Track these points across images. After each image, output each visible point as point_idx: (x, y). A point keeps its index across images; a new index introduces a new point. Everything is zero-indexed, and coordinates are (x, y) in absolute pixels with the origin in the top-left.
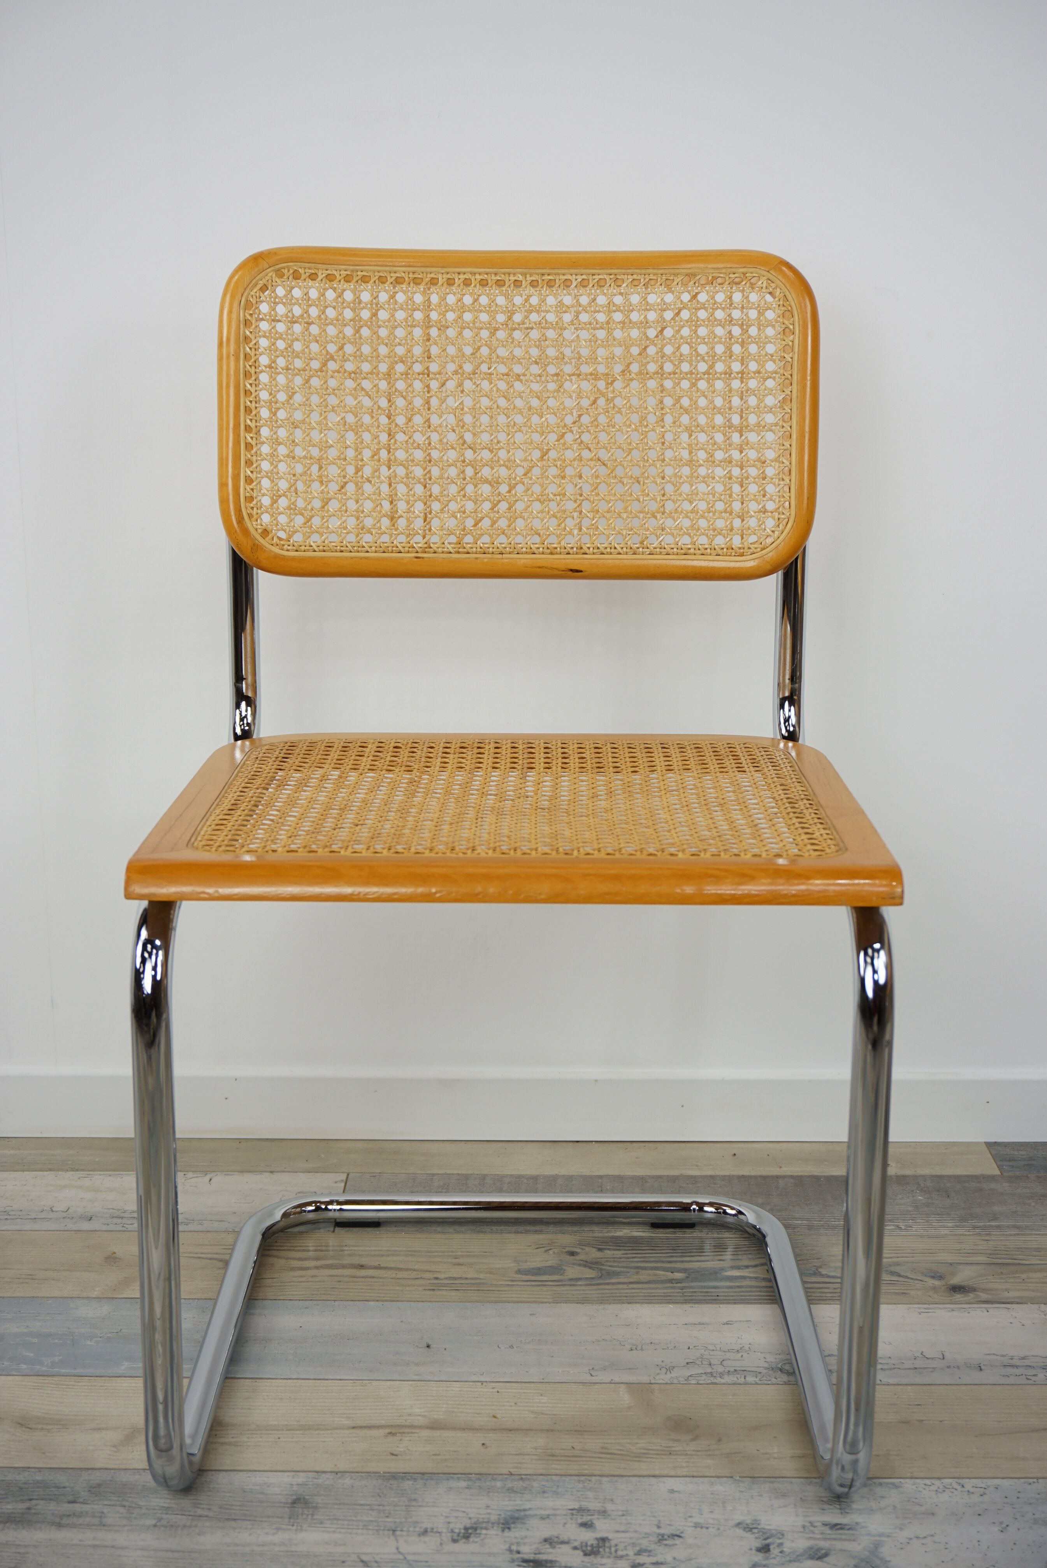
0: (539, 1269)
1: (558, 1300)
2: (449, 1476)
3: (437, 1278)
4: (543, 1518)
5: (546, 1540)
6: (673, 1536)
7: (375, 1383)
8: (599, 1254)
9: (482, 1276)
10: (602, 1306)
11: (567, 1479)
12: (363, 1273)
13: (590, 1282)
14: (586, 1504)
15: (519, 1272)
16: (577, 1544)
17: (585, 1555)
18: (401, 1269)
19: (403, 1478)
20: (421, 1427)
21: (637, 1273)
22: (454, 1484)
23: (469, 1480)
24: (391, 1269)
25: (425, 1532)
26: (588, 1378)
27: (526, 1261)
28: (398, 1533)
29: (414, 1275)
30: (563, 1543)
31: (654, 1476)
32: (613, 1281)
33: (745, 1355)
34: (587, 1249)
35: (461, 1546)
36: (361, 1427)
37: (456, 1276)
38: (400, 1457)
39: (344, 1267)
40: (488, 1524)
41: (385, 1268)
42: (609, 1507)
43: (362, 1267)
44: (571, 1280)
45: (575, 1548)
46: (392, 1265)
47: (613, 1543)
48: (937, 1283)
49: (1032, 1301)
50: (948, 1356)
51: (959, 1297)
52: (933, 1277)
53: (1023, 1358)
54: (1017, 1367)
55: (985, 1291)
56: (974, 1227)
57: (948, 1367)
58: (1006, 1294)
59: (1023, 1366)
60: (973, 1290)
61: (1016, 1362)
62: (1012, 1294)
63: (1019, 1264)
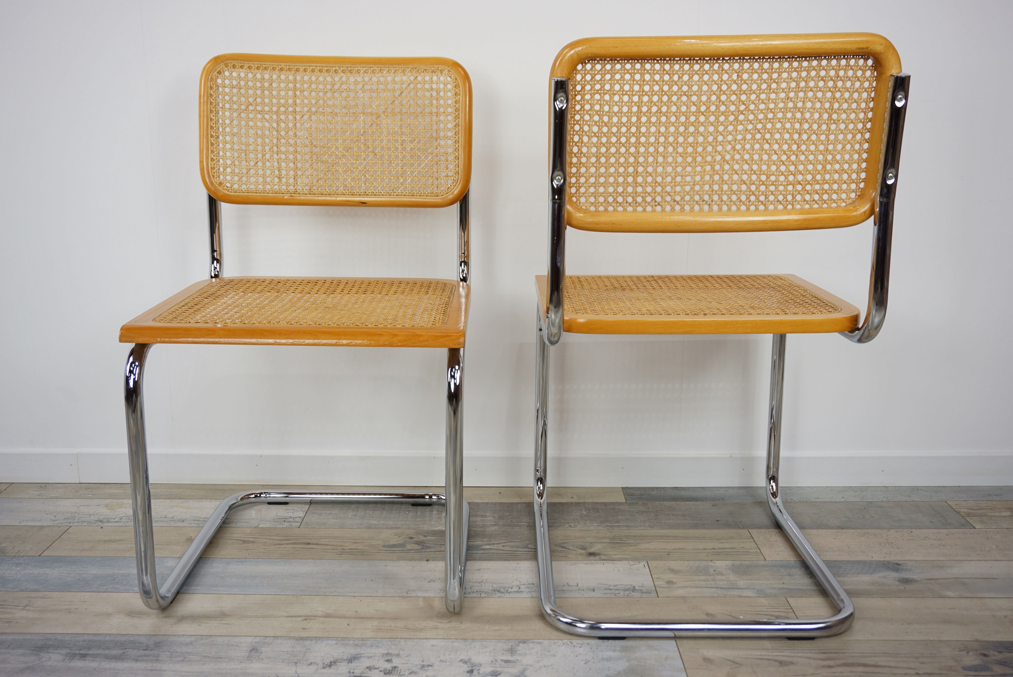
0: (394, 545)
1: (399, 559)
2: (328, 638)
3: (344, 549)
4: (368, 658)
5: (367, 668)
6: (429, 666)
7: (303, 597)
8: (425, 538)
9: (365, 548)
10: (420, 562)
12: (309, 546)
13: (417, 551)
14: (390, 651)
15: (384, 546)
16: (382, 669)
17: (385, 674)
18: (327, 545)
19: (306, 640)
20: (320, 617)
21: (440, 547)
22: (330, 642)
24: (322, 545)
25: (311, 664)
26: (405, 595)
27: (388, 541)
28: (298, 664)
29: (333, 547)
30: (376, 669)
31: (426, 639)
32: (428, 550)
33: (483, 584)
34: (419, 536)
35: (327, 670)
36: (291, 617)
37: (353, 548)
38: (307, 630)
39: (300, 544)
40: (342, 660)
41: (320, 544)
42: (401, 652)
43: (309, 544)
44: (408, 550)
45: (381, 671)
46: (324, 543)
47: (399, 669)
48: (583, 551)
49: (626, 559)
50: (579, 585)
51: (591, 558)
52: (581, 549)
53: (615, 586)
54: (611, 590)
55: (605, 555)
56: (607, 526)
57: (579, 590)
58: (615, 557)
59: (614, 589)
60: (599, 554)
61: (612, 587)
62: (617, 556)
63: (624, 543)
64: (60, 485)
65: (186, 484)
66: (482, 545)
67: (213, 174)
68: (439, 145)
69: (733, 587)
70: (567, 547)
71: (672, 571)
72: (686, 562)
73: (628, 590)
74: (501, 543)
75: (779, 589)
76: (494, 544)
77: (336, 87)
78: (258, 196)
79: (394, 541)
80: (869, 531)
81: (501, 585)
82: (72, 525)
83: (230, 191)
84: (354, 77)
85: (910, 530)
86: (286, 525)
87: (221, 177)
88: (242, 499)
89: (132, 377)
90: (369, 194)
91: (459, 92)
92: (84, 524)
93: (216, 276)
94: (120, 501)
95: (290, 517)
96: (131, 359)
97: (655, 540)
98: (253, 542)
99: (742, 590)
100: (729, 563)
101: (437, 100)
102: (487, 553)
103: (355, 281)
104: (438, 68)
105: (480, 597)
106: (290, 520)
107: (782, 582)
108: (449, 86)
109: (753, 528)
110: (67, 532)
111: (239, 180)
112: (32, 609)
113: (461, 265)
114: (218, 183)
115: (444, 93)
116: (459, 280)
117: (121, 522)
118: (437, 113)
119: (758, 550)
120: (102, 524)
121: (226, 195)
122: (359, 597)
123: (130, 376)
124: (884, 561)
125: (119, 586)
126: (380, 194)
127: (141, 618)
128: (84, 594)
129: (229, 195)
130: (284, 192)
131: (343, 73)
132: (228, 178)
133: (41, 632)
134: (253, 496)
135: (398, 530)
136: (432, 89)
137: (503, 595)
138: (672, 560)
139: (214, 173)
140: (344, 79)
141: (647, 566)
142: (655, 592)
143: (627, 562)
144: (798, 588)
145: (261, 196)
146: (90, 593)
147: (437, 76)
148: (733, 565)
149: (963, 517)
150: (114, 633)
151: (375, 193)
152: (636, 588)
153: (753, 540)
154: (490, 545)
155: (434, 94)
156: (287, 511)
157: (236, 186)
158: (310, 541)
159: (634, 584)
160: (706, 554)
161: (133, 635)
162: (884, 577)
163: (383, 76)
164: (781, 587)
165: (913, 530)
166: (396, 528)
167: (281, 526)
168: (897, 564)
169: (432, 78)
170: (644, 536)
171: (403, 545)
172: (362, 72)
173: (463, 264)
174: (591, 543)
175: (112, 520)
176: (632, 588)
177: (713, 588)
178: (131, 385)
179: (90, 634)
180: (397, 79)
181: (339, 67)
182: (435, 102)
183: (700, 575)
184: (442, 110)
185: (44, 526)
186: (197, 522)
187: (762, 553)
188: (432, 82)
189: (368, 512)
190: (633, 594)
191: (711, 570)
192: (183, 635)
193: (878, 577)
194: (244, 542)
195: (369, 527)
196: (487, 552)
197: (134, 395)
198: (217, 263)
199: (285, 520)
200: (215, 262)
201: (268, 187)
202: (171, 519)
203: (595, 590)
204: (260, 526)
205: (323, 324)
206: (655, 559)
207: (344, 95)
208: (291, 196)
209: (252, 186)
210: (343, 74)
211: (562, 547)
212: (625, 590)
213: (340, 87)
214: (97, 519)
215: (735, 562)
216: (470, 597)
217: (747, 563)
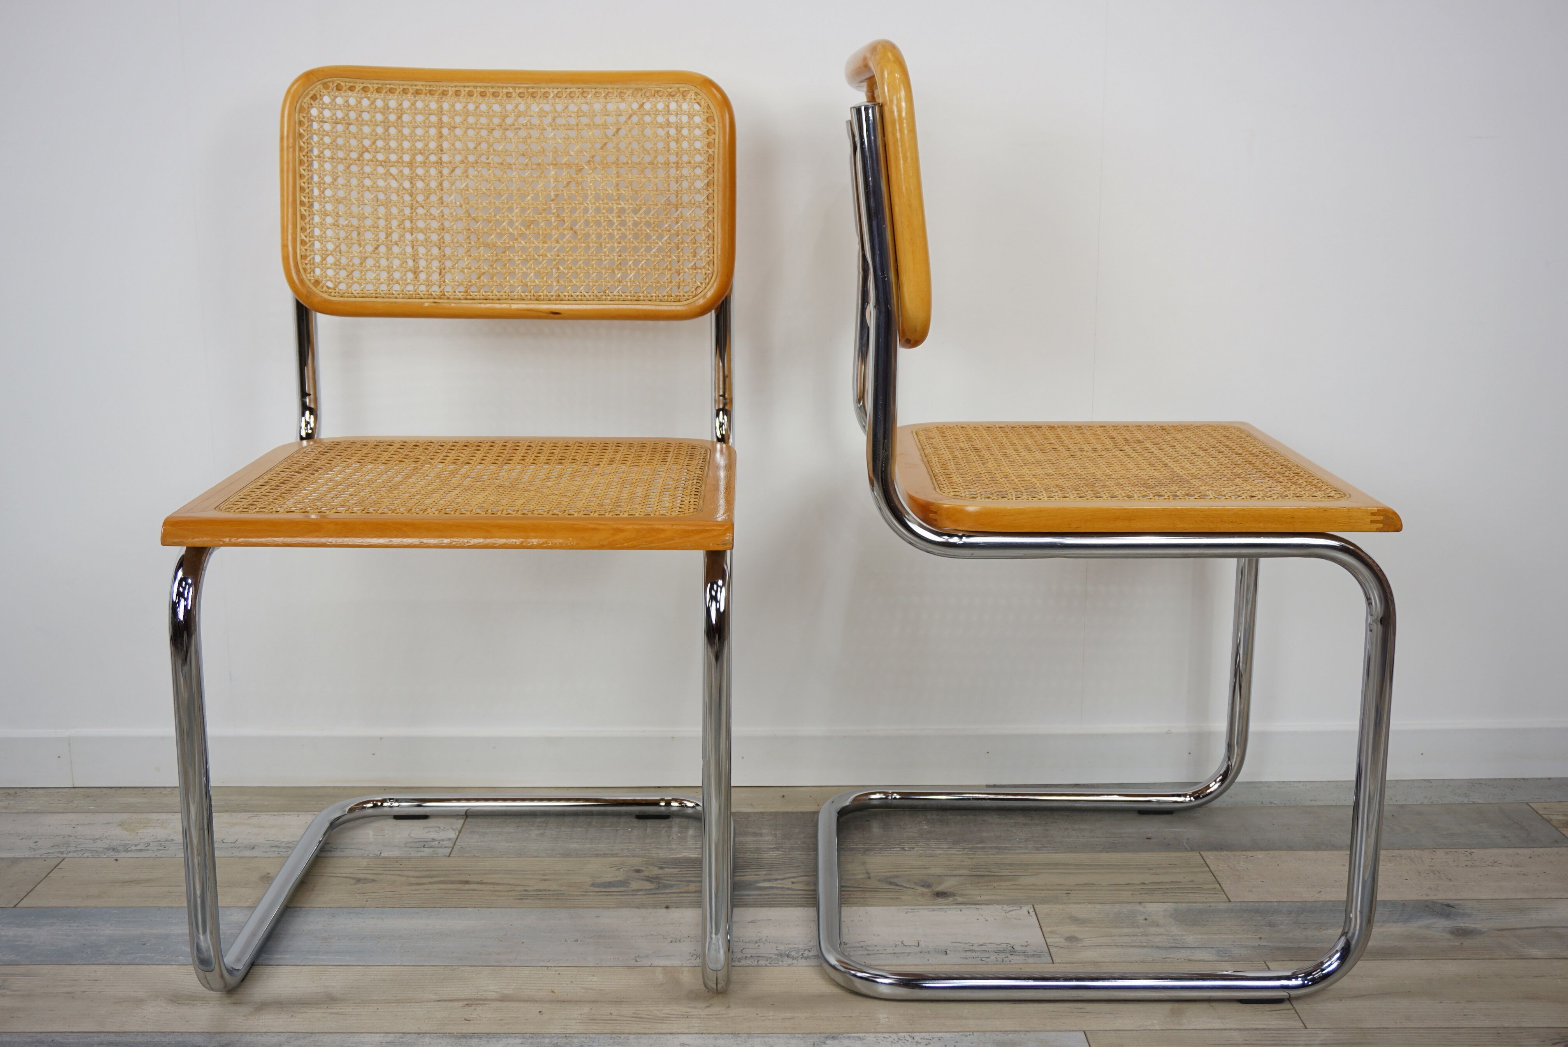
0: (610, 883)
1: (620, 906)
2: (508, 1035)
3: (526, 891)
7: (461, 968)
8: (660, 871)
9: (562, 888)
10: (655, 910)
11: (602, 1036)
12: (467, 887)
13: (648, 892)
15: (593, 885)
18: (498, 884)
19: (471, 1037)
20: (492, 1000)
21: (688, 885)
22: (512, 1041)
23: (524, 1038)
24: (490, 884)
26: (633, 963)
27: (600, 877)
29: (508, 888)
31: (671, 1034)
32: (667, 891)
33: (761, 945)
34: (651, 868)
36: (445, 1000)
37: (541, 888)
38: (472, 1022)
39: (453, 882)
41: (486, 883)
43: (467, 882)
44: (633, 891)
46: (491, 881)
48: (925, 890)
49: (998, 902)
50: (922, 944)
51: (940, 900)
52: (923, 886)
53: (981, 945)
54: (975, 951)
55: (962, 895)
56: (964, 849)
57: (921, 952)
58: (979, 898)
59: (980, 951)
60: (952, 895)
61: (975, 948)
62: (983, 898)
63: (994, 876)
64: (40, 791)
65: (254, 787)
66: (757, 882)
67: (305, 266)
68: (682, 217)
69: (1178, 945)
70: (899, 884)
71: (1075, 920)
72: (1099, 906)
73: (1003, 951)
74: (789, 878)
75: (1254, 947)
76: (776, 880)
77: (509, 121)
78: (380, 302)
79: (609, 877)
80: (1401, 852)
81: (791, 946)
82: (65, 856)
83: (333, 294)
84: (539, 104)
85: (1469, 851)
86: (427, 852)
87: (318, 272)
88: (351, 810)
89: (183, 603)
90: (564, 298)
91: (713, 129)
92: (86, 855)
93: (309, 437)
94: (144, 816)
95: (434, 840)
96: (180, 574)
97: (1045, 871)
98: (373, 881)
99: (1193, 951)
100: (1169, 906)
101: (677, 141)
102: (766, 895)
103: (543, 442)
104: (678, 88)
105: (758, 966)
106: (433, 844)
107: (1258, 937)
108: (697, 120)
109: (1208, 850)
110: (58, 867)
111: (348, 276)
112: (9, 993)
113: (718, 415)
114: (312, 281)
115: (689, 130)
116: (715, 440)
117: (148, 850)
118: (678, 163)
119: (1217, 886)
120: (116, 855)
121: (326, 301)
122: (556, 968)
123: (179, 601)
124: (1427, 901)
125: (153, 955)
126: (583, 298)
127: (194, 1005)
128: (94, 967)
129: (331, 302)
130: (423, 297)
131: (521, 97)
132: (330, 273)
133: (27, 1031)
134: (371, 805)
135: (616, 859)
136: (669, 124)
137: (795, 962)
138: (1075, 903)
139: (306, 264)
140: (522, 108)
141: (1033, 914)
142: (1047, 954)
143: (1000, 907)
144: (1285, 945)
145: (384, 302)
146: (106, 967)
147: (677, 102)
148: (1176, 910)
149: (1556, 828)
150: (149, 1030)
151: (575, 297)
152: (1016, 948)
153: (1208, 869)
154: (769, 880)
155: (673, 132)
156: (428, 830)
157: (342, 287)
158: (468, 878)
159: (1012, 942)
160: (1131, 893)
161: (182, 1033)
162: (1427, 927)
163: (587, 103)
164: (1257, 944)
165: (1472, 850)
166: (613, 855)
167: (420, 854)
168: (1449, 906)
169: (668, 106)
170: (1027, 865)
171: (624, 883)
172: (552, 95)
173: (721, 413)
174: (939, 876)
175: (133, 848)
176: (1010, 948)
177: (1145, 947)
178: (181, 616)
179: (109, 1032)
180: (611, 107)
181: (514, 88)
182: (673, 145)
183: (1122, 927)
184: (685, 158)
185: (19, 859)
186: (277, 849)
187: (1223, 891)
188: (668, 112)
189: (563, 829)
190: (1011, 957)
191: (1140, 919)
192: (266, 1033)
193: (1415, 927)
194: (359, 880)
195: (566, 855)
196: (765, 893)
197: (185, 633)
198: (311, 414)
199: (424, 843)
200: (307, 413)
201: (397, 287)
202: (233, 845)
203: (948, 952)
204: (383, 855)
205: (499, 513)
206: (1045, 901)
207: (523, 133)
208: (435, 303)
209: (370, 287)
210: (520, 100)
211: (891, 883)
212: (998, 952)
213: (516, 120)
214: (106, 846)
215: (1179, 905)
216: (740, 966)
217: (1200, 906)
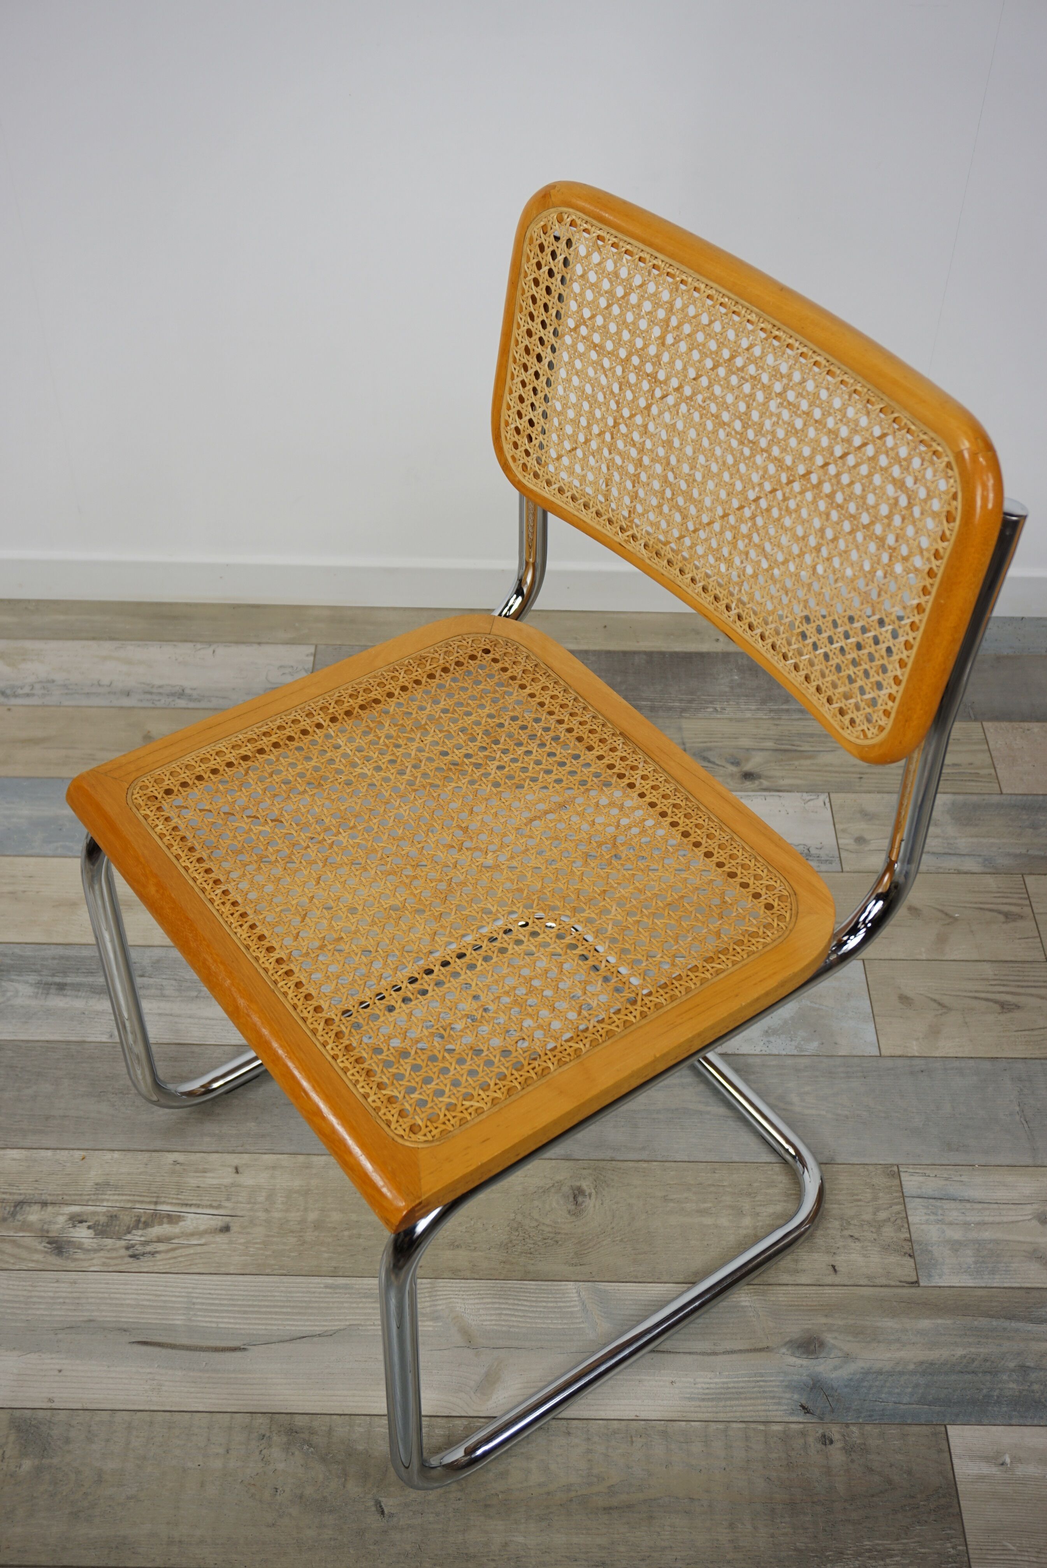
48: (735, 769)
49: (798, 788)
51: (748, 784)
52: (733, 763)
55: (767, 777)
56: (771, 711)
58: (781, 782)
60: (759, 776)
69: (951, 850)
70: (712, 759)
71: (865, 814)
75: (1014, 853)
99: (963, 857)
107: (1021, 841)
109: (988, 720)
119: (993, 771)
138: (865, 792)
141: (828, 805)
143: (799, 794)
148: (952, 802)
152: (813, 851)
153: (987, 747)
159: (809, 843)
164: (1018, 851)
174: (748, 750)
176: (806, 851)
187: (998, 778)
206: (839, 787)
211: (704, 758)
215: (955, 796)
217: (975, 798)
